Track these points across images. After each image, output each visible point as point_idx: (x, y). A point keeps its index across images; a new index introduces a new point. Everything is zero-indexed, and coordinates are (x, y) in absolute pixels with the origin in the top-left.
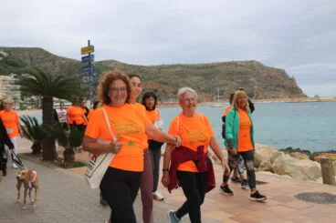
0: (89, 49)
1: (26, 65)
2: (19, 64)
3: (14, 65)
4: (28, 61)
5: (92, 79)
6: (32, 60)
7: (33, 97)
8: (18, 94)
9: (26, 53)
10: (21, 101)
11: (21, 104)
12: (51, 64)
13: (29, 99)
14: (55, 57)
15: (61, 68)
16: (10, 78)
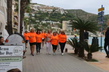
0: (102, 9)
1: (75, 17)
2: (72, 17)
4: (75, 15)
5: (102, 23)
6: (77, 14)
7: (77, 30)
8: (71, 29)
9: (75, 12)
10: (72, 32)
11: (72, 33)
12: (85, 16)
13: (75, 31)
14: (87, 13)
15: (89, 18)
16: (68, 22)
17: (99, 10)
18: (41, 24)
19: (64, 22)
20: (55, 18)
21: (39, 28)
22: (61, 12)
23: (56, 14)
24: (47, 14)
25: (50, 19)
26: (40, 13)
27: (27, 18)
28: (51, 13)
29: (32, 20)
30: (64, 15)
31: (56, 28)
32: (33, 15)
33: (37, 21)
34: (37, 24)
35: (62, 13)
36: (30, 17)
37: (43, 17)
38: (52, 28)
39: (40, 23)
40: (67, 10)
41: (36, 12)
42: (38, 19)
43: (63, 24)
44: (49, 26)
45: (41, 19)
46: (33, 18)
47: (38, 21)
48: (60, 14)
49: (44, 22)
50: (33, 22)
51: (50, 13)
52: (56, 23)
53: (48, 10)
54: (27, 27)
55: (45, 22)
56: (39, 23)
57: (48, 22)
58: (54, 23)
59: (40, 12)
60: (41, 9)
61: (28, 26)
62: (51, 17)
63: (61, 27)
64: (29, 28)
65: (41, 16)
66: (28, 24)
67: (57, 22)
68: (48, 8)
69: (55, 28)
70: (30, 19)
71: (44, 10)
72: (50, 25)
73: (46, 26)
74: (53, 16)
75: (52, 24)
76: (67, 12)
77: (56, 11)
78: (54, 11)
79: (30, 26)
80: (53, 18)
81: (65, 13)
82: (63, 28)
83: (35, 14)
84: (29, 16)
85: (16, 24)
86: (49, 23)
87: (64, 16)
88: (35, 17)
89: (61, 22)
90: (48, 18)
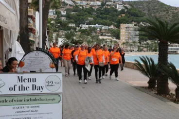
1: (145, 15)
2: (139, 15)
3: (135, 15)
4: (146, 12)
6: (149, 11)
7: (149, 41)
8: (137, 39)
9: (145, 5)
10: (139, 45)
11: (139, 47)
12: (164, 13)
13: (145, 43)
14: (169, 7)
15: (173, 17)
16: (131, 26)
18: (79, 31)
19: (123, 26)
20: (105, 18)
21: (75, 38)
22: (118, 6)
23: (107, 11)
24: (90, 11)
25: (96, 20)
26: (76, 8)
27: (53, 19)
28: (97, 9)
29: (60, 23)
30: (122, 12)
31: (108, 38)
32: (64, 13)
33: (70, 25)
34: (72, 30)
35: (119, 8)
36: (58, 17)
37: (82, 17)
38: (101, 37)
39: (78, 29)
40: (129, 3)
41: (68, 7)
42: (72, 20)
43: (121, 31)
44: (94, 34)
45: (78, 21)
46: (63, 19)
47: (74, 25)
48: (116, 11)
49: (84, 27)
50: (64, 26)
51: (95, 8)
52: (107, 27)
53: (92, 3)
54: (52, 37)
55: (87, 26)
56: (75, 29)
57: (93, 26)
58: (103, 28)
59: (76, 6)
60: (78, 2)
61: (54, 35)
62: (98, 16)
63: (118, 37)
64: (57, 40)
65: (78, 15)
66: (55, 31)
69: (105, 38)
70: (58, 20)
71: (84, 3)
72: (96, 32)
73: (89, 34)
74: (101, 14)
75: (101, 30)
76: (129, 6)
77: (108, 5)
78: (103, 5)
79: (58, 36)
80: (102, 18)
81: (126, 8)
82: (121, 38)
83: (67, 10)
84: (56, 16)
86: (94, 29)
87: (123, 15)
88: (68, 16)
89: (118, 27)
90: (92, 19)
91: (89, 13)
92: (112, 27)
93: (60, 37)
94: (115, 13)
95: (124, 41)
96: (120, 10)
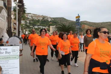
1: (59, 23)
3: (56, 23)
4: (59, 21)
5: (79, 27)
6: (60, 21)
9: (59, 19)
12: (66, 22)
14: (67, 20)
15: (69, 23)
16: (54, 27)
17: (77, 17)
18: (34, 29)
19: (51, 27)
20: (44, 24)
23: (45, 21)
24: (38, 21)
26: (33, 20)
27: (24, 24)
29: (27, 26)
30: (51, 21)
32: (28, 22)
33: (31, 26)
34: (31, 28)
35: (49, 20)
36: (26, 23)
39: (34, 28)
40: (53, 18)
41: (30, 20)
42: (31, 25)
43: (50, 28)
45: (34, 25)
46: (28, 24)
47: (32, 26)
48: (48, 21)
49: (36, 27)
50: (28, 27)
51: (40, 20)
53: (39, 18)
55: (37, 27)
56: (32, 28)
58: (44, 27)
60: (34, 18)
61: (24, 30)
62: (41, 23)
63: (49, 31)
64: (25, 32)
65: (34, 23)
66: (24, 29)
67: (46, 27)
68: (39, 16)
70: (26, 25)
71: (36, 18)
73: (38, 30)
74: (43, 22)
75: (42, 28)
76: (53, 19)
77: (45, 19)
78: (43, 19)
79: (26, 31)
80: (43, 24)
81: (52, 20)
83: (30, 21)
85: (15, 29)
86: (40, 28)
87: (51, 23)
88: (30, 23)
90: (39, 24)
91: (38, 22)
92: (47, 27)
93: (27, 31)
94: (48, 22)
95: (51, 32)
96: (50, 21)
